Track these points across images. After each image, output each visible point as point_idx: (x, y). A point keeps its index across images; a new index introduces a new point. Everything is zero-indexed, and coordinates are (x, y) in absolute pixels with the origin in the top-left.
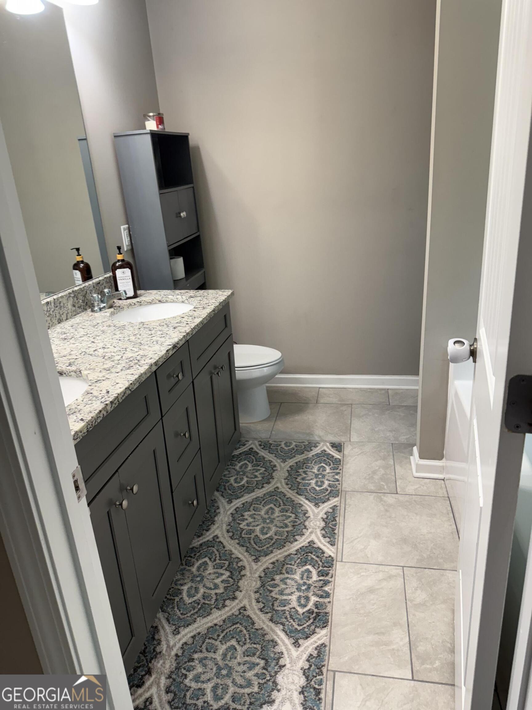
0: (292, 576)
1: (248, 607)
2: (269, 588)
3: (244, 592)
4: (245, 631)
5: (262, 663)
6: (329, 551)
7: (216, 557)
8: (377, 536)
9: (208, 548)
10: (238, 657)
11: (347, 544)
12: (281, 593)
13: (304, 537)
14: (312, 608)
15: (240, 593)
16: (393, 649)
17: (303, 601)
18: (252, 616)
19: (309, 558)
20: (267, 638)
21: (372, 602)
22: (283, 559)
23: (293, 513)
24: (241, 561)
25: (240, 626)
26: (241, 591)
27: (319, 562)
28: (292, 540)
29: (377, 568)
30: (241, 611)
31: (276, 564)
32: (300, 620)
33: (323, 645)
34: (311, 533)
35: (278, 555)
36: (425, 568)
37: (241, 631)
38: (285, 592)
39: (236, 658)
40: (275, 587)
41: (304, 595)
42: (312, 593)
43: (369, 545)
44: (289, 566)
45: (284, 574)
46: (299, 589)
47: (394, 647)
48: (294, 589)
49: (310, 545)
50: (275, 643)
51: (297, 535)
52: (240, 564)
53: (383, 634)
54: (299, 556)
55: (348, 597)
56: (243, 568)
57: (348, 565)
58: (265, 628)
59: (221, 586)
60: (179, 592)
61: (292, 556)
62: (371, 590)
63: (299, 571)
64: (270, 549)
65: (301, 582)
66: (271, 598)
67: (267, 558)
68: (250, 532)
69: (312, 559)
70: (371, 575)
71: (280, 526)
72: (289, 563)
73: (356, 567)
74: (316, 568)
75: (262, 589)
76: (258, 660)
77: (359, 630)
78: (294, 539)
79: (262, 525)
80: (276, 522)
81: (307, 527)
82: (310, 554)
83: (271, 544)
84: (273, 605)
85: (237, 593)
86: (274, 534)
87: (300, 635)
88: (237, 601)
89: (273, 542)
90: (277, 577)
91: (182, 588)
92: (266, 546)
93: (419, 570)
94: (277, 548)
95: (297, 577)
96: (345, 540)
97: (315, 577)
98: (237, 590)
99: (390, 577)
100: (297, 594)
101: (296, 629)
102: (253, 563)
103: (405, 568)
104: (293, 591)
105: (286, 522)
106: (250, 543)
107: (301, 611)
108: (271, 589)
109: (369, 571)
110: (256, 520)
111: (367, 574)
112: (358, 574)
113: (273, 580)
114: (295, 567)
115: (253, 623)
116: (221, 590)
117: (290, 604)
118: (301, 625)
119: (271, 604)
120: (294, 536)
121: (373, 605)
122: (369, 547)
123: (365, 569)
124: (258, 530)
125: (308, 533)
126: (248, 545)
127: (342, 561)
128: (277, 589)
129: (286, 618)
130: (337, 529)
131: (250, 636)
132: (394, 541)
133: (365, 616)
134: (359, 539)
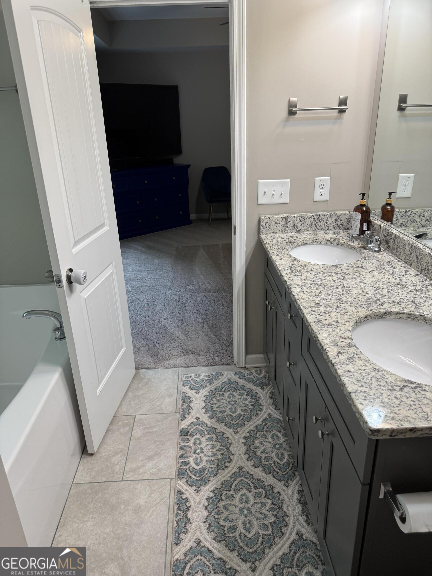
0: (209, 458)
1: (234, 434)
2: (224, 448)
3: (241, 443)
4: (230, 421)
5: (214, 409)
6: (182, 484)
7: (275, 466)
8: (138, 510)
9: (287, 473)
10: (228, 410)
11: (166, 497)
12: (214, 446)
13: (206, 497)
14: (191, 438)
15: (242, 442)
16: (143, 426)
17: (198, 442)
18: (228, 429)
19: (198, 475)
20: (215, 420)
21: (151, 450)
22: (219, 472)
23: (222, 526)
24: (253, 466)
25: (233, 423)
26: (243, 443)
27: (189, 472)
28: (216, 491)
29: (144, 476)
30: (236, 431)
31: (224, 467)
32: (198, 430)
33: (182, 420)
34: (200, 503)
35: (225, 476)
36: (105, 482)
37: (232, 420)
38: (211, 446)
39: (229, 409)
40: (219, 449)
41: (198, 446)
42: (193, 448)
43: (146, 498)
44: (213, 466)
45: (216, 460)
46: (202, 449)
47: (142, 428)
48: (205, 449)
49: (199, 487)
50: (210, 417)
51: (213, 497)
52: (253, 463)
53: (147, 433)
54: (207, 476)
55: (167, 451)
56: (249, 460)
57: (166, 476)
58: (218, 425)
59: (259, 444)
60: (285, 436)
61: (213, 476)
62: (150, 458)
63: (204, 464)
64: (233, 479)
65: (202, 455)
66: (220, 441)
67: (233, 472)
68: (258, 495)
69: (195, 475)
70: (148, 470)
71: (232, 507)
72: (213, 469)
73: (160, 475)
74: (191, 467)
75: (228, 446)
76: (217, 410)
77: (161, 433)
78: (215, 493)
79: (250, 505)
80: (237, 511)
81: (204, 508)
82: (198, 479)
83: (234, 484)
84: (217, 437)
85: (244, 441)
86: (235, 496)
87: (196, 423)
88: (242, 437)
89: (233, 487)
90: (220, 457)
91: (285, 439)
92: (237, 482)
93: (110, 480)
94: (227, 481)
95: (205, 459)
96: (168, 501)
97: (191, 460)
98: (245, 443)
99: (134, 470)
100: (202, 446)
101: (199, 426)
102: (243, 465)
103: (121, 480)
104: (206, 448)
105: (228, 514)
106: (254, 484)
107: (198, 436)
108: (222, 447)
109: (150, 473)
110: (258, 511)
111: (152, 470)
112: (158, 470)
113: (222, 454)
114: (208, 466)
115: (226, 425)
116: (257, 442)
117: (206, 439)
118: (197, 428)
119: (219, 438)
120: (215, 496)
121: (150, 449)
122: (146, 496)
123: (152, 474)
124: (252, 500)
125: (203, 502)
126: (254, 481)
127: (171, 479)
128: (218, 448)
129: (207, 431)
130: (176, 509)
131: (226, 419)
132: (123, 507)
133: (157, 441)
134: (155, 503)
